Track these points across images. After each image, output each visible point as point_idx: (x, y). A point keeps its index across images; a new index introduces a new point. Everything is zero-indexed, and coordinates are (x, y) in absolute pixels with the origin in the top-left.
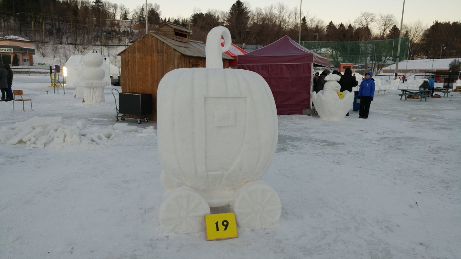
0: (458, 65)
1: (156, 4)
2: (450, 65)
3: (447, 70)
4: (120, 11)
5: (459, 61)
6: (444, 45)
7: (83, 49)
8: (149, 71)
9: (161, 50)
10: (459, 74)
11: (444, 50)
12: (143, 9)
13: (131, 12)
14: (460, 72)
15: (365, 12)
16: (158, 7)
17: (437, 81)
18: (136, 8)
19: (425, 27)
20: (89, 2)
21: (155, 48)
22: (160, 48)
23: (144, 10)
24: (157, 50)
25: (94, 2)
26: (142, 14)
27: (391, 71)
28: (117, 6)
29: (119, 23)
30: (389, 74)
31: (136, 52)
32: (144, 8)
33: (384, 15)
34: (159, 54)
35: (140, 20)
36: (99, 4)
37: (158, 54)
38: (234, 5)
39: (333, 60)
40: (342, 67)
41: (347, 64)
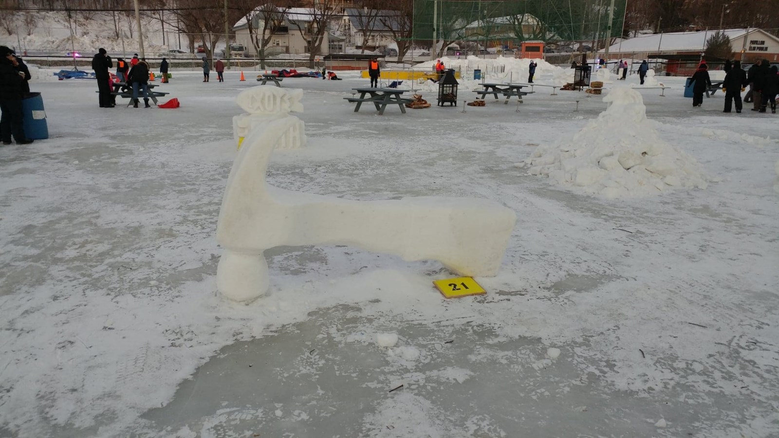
0: (722, 41)
2: (708, 41)
5: (725, 34)
6: (726, 5)
7: (85, 19)
10: (701, 58)
11: (726, 15)
17: (670, 72)
39: (515, 35)
40: (523, 48)
41: (533, 43)
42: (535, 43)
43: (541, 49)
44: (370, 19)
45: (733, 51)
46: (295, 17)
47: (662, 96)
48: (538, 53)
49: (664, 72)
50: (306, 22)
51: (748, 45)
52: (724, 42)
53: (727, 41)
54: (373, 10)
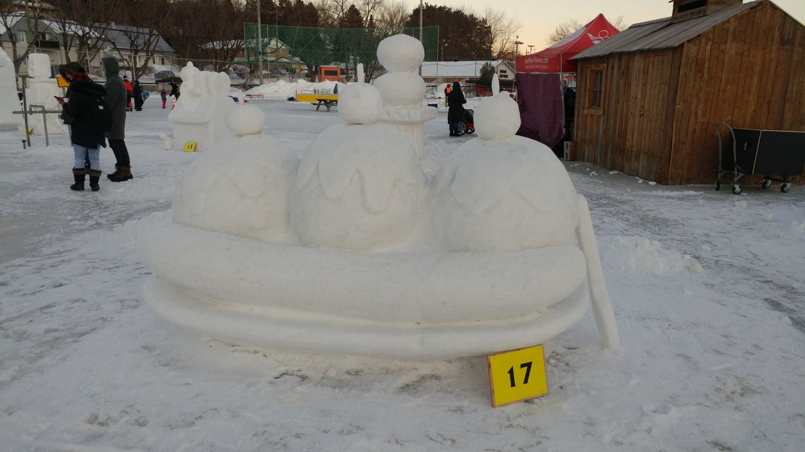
2: (481, 70)
6: (444, 41)
8: (755, 82)
9: (791, 36)
21: (777, 34)
22: (789, 35)
24: (782, 39)
31: (729, 40)
34: (786, 47)
37: (783, 46)
40: (323, 72)
41: (331, 68)
42: (333, 68)
43: (339, 73)
48: (336, 76)
51: (499, 73)
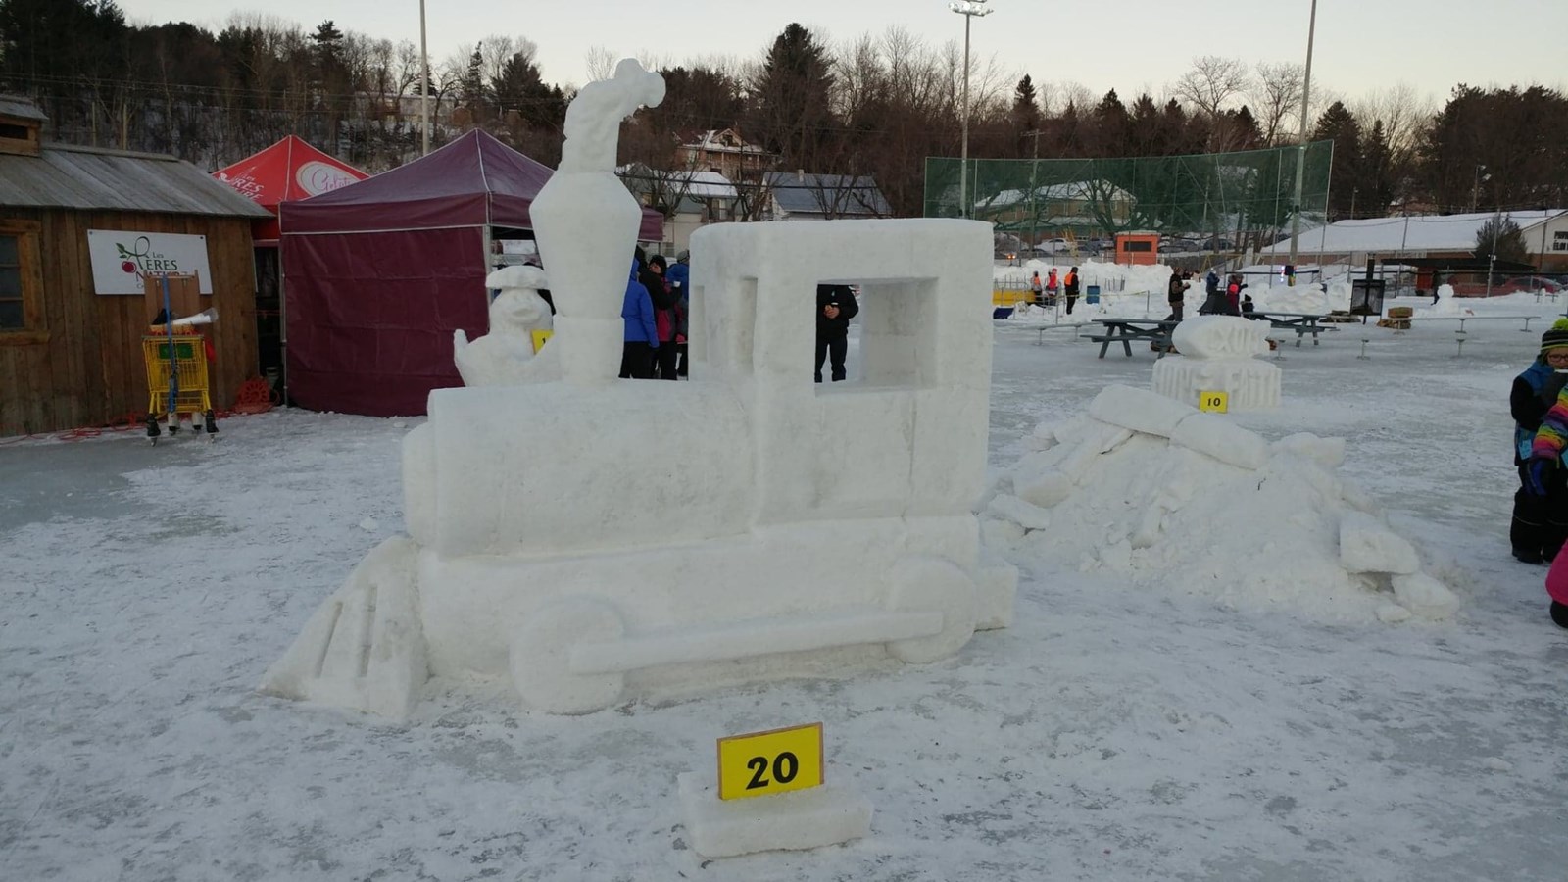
0: (1506, 233)
1: (523, 41)
2: (1478, 233)
3: (1469, 251)
4: (401, 64)
5: (1511, 220)
6: (1484, 167)
10: (1491, 264)
12: (478, 56)
13: (435, 67)
14: (1495, 258)
15: (1208, 57)
16: (532, 48)
17: (1425, 290)
18: (455, 53)
19: (1425, 108)
20: (301, 35)
23: (482, 62)
25: (316, 34)
26: (474, 73)
27: (1280, 259)
28: (390, 48)
29: (397, 106)
30: (1269, 266)
32: (482, 53)
33: (1272, 68)
35: (468, 95)
36: (333, 42)
38: (781, 39)
40: (1121, 245)
41: (1138, 236)
42: (1141, 236)
43: (1154, 247)
44: (841, 194)
45: (1528, 251)
46: (703, 190)
47: (1526, 331)
48: (1148, 253)
49: (1413, 289)
50: (724, 198)
51: (1551, 240)
52: (1512, 234)
53: (1515, 232)
54: (846, 178)
